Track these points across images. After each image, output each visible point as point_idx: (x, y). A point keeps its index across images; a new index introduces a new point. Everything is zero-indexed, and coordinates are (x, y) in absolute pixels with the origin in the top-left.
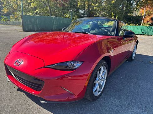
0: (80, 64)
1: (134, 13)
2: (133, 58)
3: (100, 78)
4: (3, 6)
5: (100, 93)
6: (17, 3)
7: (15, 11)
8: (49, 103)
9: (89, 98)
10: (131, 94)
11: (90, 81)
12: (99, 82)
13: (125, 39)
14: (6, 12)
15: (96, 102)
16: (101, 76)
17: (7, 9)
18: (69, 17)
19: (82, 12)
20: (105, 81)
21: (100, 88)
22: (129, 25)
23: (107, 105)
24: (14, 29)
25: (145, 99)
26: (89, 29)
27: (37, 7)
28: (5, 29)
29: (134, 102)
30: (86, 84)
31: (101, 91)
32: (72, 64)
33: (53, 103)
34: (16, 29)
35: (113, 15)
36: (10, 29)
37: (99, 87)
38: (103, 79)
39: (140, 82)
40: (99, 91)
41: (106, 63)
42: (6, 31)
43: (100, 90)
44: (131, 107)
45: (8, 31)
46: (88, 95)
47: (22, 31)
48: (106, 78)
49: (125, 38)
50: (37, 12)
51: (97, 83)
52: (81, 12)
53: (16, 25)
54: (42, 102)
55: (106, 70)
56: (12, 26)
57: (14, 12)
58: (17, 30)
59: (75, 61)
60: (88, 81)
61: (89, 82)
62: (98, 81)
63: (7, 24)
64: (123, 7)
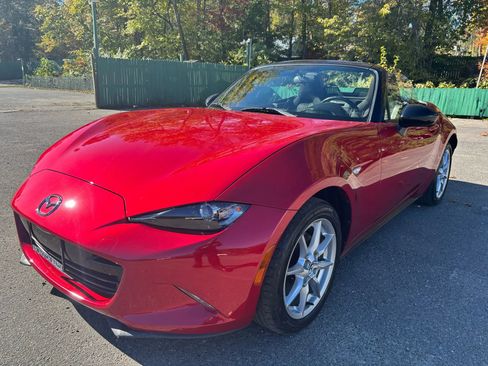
0: (241, 213)
1: (455, 48)
2: (439, 196)
3: (311, 259)
4: (42, 29)
5: (312, 308)
6: (82, 22)
7: (79, 44)
8: (139, 336)
9: (271, 325)
10: (419, 315)
11: (270, 268)
12: (306, 271)
13: (406, 132)
14: (49, 50)
15: (298, 337)
16: (316, 253)
17: (54, 38)
18: (241, 64)
19: (285, 47)
20: (331, 269)
21: (311, 292)
22: (436, 85)
23: (333, 350)
24: (71, 102)
25: (464, 334)
26: (293, 98)
27: (143, 32)
28: (43, 100)
29: (425, 344)
30: (259, 280)
31: (317, 301)
32: (215, 212)
33: (156, 337)
34: (78, 101)
35: (384, 53)
36: (58, 101)
37: (307, 289)
38: (323, 264)
39: (454, 274)
40: (308, 304)
41: (331, 210)
42: (46, 108)
43: (313, 299)
44: (413, 359)
45: (54, 108)
46: (268, 316)
47: (95, 106)
48: (333, 260)
49: (406, 127)
50: (145, 47)
51: (300, 277)
52: (282, 45)
53: (78, 90)
54: (118, 332)
55: (333, 235)
56: (66, 92)
57: (74, 48)
58: (79, 104)
59: (223, 203)
60: (263, 270)
61: (268, 271)
62: (305, 267)
63: (51, 86)
64: (416, 27)
